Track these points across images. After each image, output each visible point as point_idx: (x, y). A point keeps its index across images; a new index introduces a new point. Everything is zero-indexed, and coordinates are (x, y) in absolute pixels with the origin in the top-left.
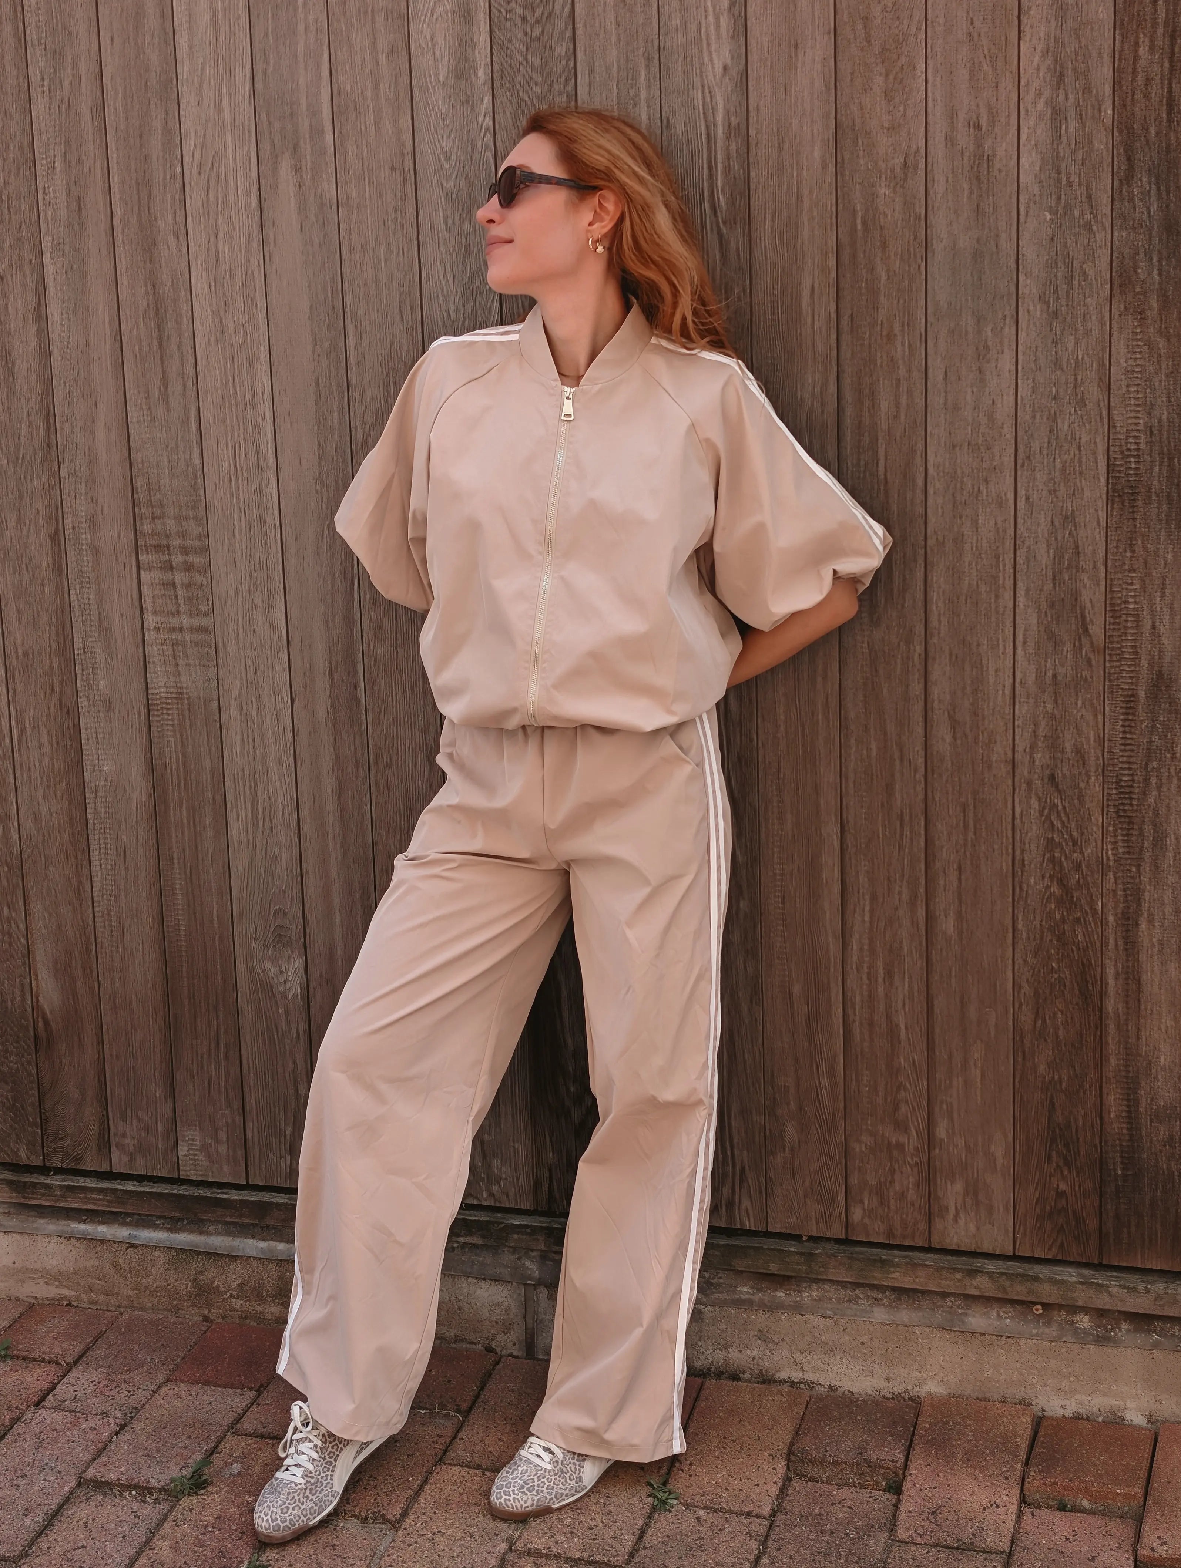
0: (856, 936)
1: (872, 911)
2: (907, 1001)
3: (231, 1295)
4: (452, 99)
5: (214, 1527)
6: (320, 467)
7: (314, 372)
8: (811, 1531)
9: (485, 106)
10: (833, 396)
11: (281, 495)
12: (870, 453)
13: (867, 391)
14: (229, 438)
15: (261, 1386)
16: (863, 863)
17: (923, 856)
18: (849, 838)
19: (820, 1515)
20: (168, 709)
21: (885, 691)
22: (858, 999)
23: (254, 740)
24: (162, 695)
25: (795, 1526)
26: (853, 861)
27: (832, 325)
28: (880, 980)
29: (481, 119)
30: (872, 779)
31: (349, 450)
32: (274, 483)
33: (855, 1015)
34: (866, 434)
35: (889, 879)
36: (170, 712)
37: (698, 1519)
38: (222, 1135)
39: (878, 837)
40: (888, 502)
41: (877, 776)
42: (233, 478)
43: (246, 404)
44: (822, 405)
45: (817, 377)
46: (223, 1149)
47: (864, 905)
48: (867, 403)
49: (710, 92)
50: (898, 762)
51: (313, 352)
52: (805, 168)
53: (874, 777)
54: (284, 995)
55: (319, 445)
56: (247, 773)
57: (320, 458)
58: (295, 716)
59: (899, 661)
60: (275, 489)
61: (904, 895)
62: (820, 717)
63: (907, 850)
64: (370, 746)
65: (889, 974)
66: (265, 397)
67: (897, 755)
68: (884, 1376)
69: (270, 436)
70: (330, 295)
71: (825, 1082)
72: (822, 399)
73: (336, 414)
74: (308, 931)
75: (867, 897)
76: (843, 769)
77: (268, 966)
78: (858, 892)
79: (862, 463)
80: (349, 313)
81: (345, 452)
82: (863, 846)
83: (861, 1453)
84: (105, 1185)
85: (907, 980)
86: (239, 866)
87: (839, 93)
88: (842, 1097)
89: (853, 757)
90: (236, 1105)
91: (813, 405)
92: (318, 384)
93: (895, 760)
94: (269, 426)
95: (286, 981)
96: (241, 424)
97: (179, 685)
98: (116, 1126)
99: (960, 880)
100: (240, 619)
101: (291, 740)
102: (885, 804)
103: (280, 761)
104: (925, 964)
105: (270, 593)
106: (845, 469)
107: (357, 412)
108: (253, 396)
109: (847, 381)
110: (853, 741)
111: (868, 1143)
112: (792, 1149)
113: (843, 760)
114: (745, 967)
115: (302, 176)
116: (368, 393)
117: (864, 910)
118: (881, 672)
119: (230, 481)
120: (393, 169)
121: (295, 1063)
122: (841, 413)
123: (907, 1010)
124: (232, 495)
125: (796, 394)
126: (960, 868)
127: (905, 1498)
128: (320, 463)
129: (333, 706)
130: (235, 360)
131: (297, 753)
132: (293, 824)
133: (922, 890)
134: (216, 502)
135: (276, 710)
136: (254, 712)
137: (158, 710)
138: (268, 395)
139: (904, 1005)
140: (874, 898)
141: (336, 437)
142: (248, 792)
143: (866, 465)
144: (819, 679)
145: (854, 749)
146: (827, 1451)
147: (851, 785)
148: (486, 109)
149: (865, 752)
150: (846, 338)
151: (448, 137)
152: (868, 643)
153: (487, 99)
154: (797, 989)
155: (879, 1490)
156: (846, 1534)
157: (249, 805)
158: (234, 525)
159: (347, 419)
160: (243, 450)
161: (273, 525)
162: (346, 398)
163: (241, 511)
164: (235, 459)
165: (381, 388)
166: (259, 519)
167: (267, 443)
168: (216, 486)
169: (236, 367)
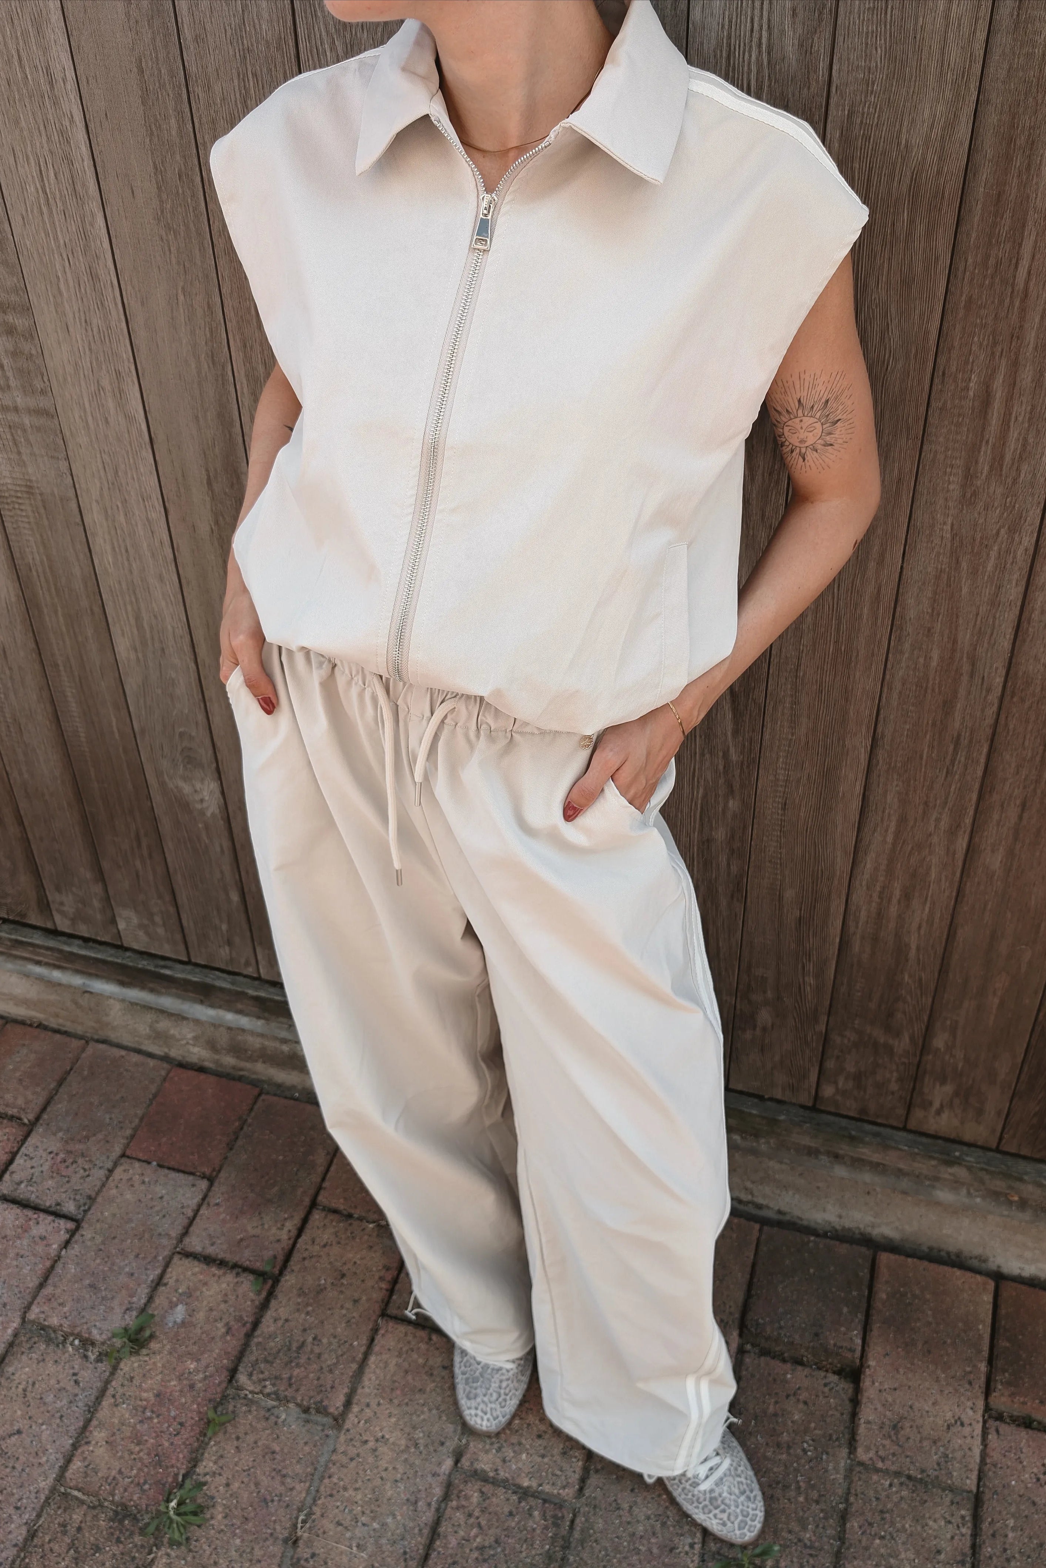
0: (872, 855)
1: (897, 834)
2: (924, 924)
3: (188, 1043)
6: (161, 201)
7: (133, 49)
10: (961, 144)
11: (113, 240)
12: (1008, 246)
13: (1021, 141)
14: (29, 149)
16: (895, 783)
17: (977, 786)
18: (881, 755)
20: (20, 504)
21: (965, 590)
22: (863, 914)
23: (127, 551)
24: (10, 487)
26: (882, 780)
27: (981, 14)
28: (895, 901)
30: (926, 691)
31: (199, 179)
32: (101, 221)
33: (857, 927)
34: (1008, 215)
35: (926, 804)
36: (23, 507)
38: (158, 919)
39: (921, 758)
40: (1021, 327)
41: (933, 690)
42: (45, 209)
43: (43, 97)
44: (940, 158)
45: (940, 108)
46: (161, 931)
47: (888, 826)
48: (1018, 162)
50: (965, 678)
51: (128, 15)
53: (929, 691)
54: (202, 813)
55: (156, 168)
56: (124, 586)
57: (159, 188)
58: (172, 530)
59: (993, 554)
60: (104, 231)
61: (943, 823)
62: (866, 611)
63: (957, 777)
65: (907, 896)
66: (69, 87)
67: (966, 668)
69: (85, 150)
71: (810, 980)
72: (943, 148)
73: (173, 121)
74: (219, 757)
75: (894, 819)
76: (888, 677)
77: (181, 784)
78: (883, 812)
79: (992, 261)
81: (192, 181)
82: (899, 765)
84: (51, 943)
85: (928, 905)
86: (132, 684)
88: (828, 997)
89: (903, 665)
90: (168, 898)
91: (924, 158)
92: (141, 71)
93: (962, 674)
94: (81, 134)
95: (202, 800)
96: (42, 128)
97: (27, 477)
98: (53, 896)
99: (1020, 817)
100: (87, 404)
101: (171, 556)
102: (938, 723)
103: (161, 578)
104: (954, 894)
105: (118, 374)
106: (961, 268)
107: (204, 120)
108: (51, 84)
109: (991, 118)
110: (907, 646)
111: (852, 1039)
112: (764, 1029)
113: (889, 666)
114: (728, 865)
116: (217, 88)
117: (887, 831)
118: (964, 565)
119: (42, 214)
121: (222, 872)
122: (970, 175)
123: (922, 932)
124: (47, 235)
125: (898, 137)
126: (1024, 806)
128: (159, 196)
129: (217, 523)
131: (181, 572)
132: (187, 648)
133: (968, 821)
134: (28, 243)
135: (148, 519)
136: (122, 518)
137: (8, 504)
138: (71, 85)
139: (920, 928)
140: (903, 820)
141: (178, 157)
142: (129, 608)
143: (998, 263)
144: (872, 565)
145: (906, 655)
147: (895, 695)
149: (921, 660)
150: (1002, 40)
152: (952, 525)
154: (789, 894)
155: (834, 1374)
157: (133, 621)
158: (58, 277)
159: (191, 130)
160: (50, 166)
161: (109, 282)
162: (185, 96)
163: (63, 259)
164: (43, 180)
165: (236, 81)
166: (88, 270)
167: (83, 160)
168: (23, 218)
169: (19, 34)
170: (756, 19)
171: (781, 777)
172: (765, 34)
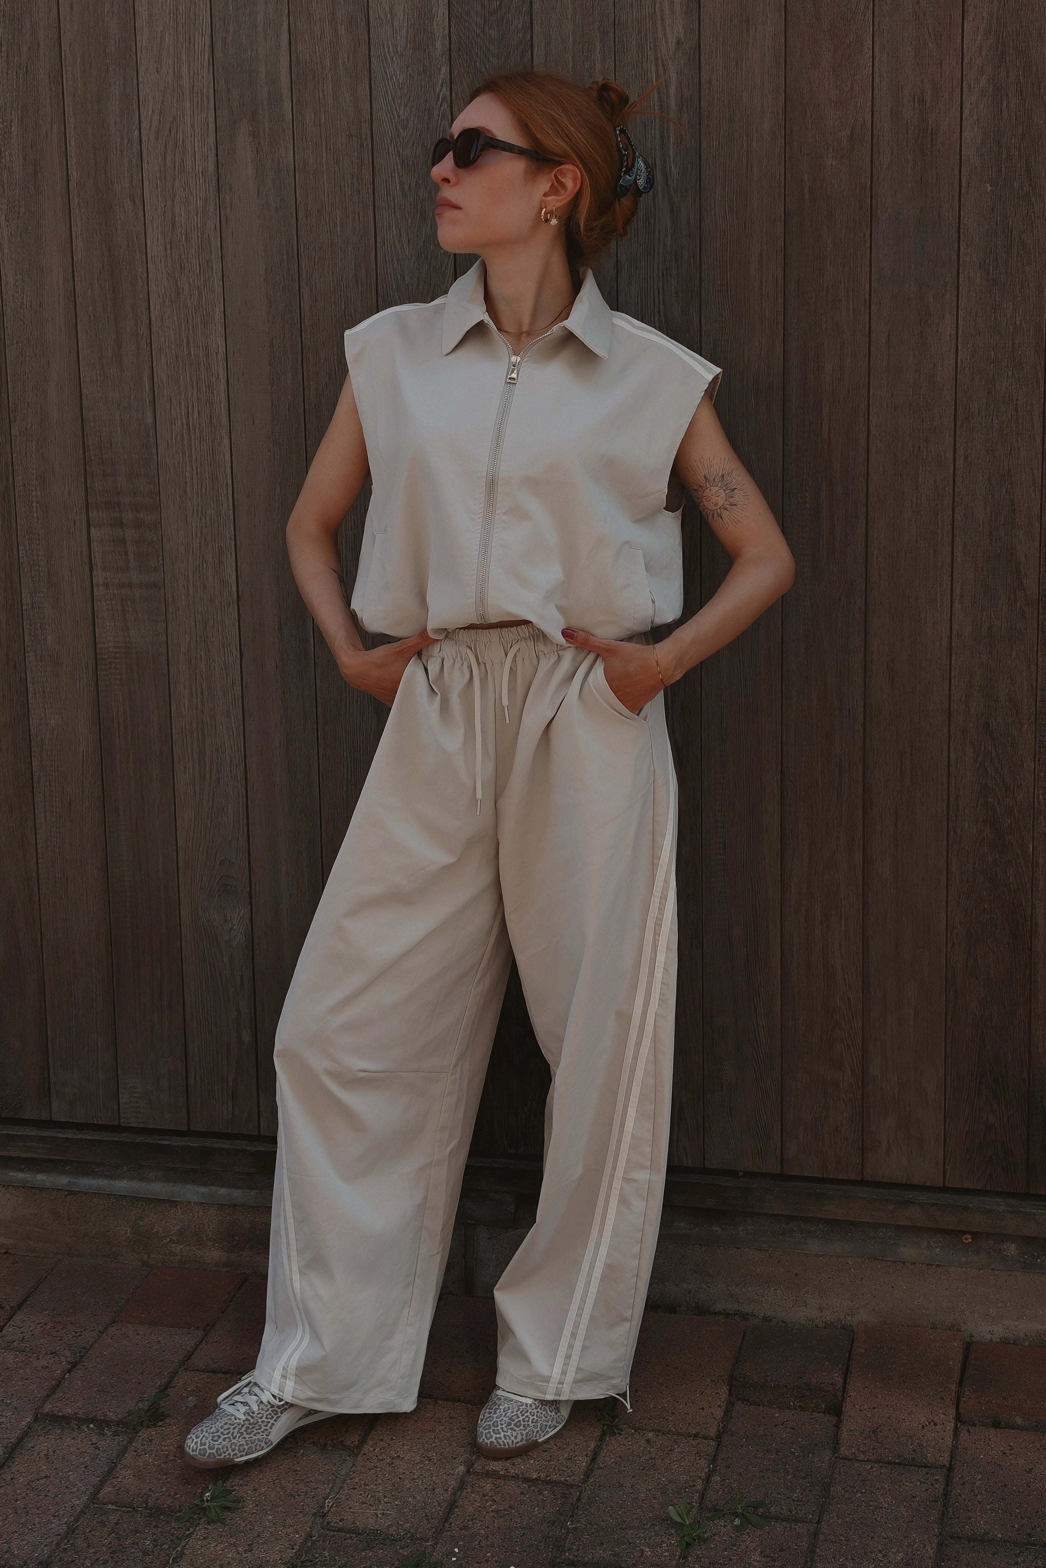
0: (795, 880)
2: (843, 943)
3: (171, 1240)
4: (410, 69)
5: (175, 1456)
6: (272, 426)
7: (269, 333)
8: (758, 1451)
9: (442, 76)
10: (779, 358)
11: (234, 452)
12: (814, 414)
14: (183, 397)
15: (208, 1325)
16: (802, 810)
17: (860, 802)
18: (789, 785)
19: (765, 1435)
20: (116, 663)
21: (826, 643)
22: (796, 941)
23: (202, 694)
24: (111, 649)
25: (742, 1446)
26: (793, 808)
27: (779, 290)
29: (438, 89)
30: (812, 728)
32: (226, 441)
33: (793, 956)
34: (811, 395)
35: (827, 825)
36: (118, 666)
37: (648, 1441)
38: (164, 1082)
39: (818, 784)
40: (830, 461)
41: (817, 725)
42: (186, 437)
43: (200, 364)
44: (768, 366)
45: (764, 340)
46: (164, 1096)
47: (803, 850)
49: (663, 65)
50: (837, 712)
51: (268, 314)
52: (755, 139)
53: (814, 726)
54: (229, 944)
55: (273, 404)
56: (194, 726)
57: (273, 416)
58: (244, 670)
59: (840, 614)
60: (227, 448)
61: (842, 840)
62: (763, 667)
63: (846, 796)
64: (318, 699)
66: (219, 357)
67: (837, 704)
68: (817, 1306)
69: (223, 395)
70: (285, 258)
71: (763, 1021)
72: (769, 360)
74: (253, 880)
75: (806, 842)
76: (785, 719)
77: (213, 915)
78: (798, 838)
79: (807, 422)
80: (304, 275)
82: (803, 793)
83: (801, 1378)
84: (45, 1133)
85: (844, 922)
86: (185, 817)
87: (788, 68)
88: (779, 1038)
89: (794, 708)
90: (179, 1051)
91: (759, 366)
92: (272, 345)
93: (835, 710)
94: (222, 386)
95: (231, 929)
96: (195, 383)
97: (127, 640)
98: (56, 1076)
99: (896, 825)
100: (191, 575)
101: (240, 693)
103: (228, 714)
104: (861, 907)
105: (220, 549)
108: (207, 357)
109: (793, 344)
111: (805, 1081)
112: (730, 1087)
115: (259, 143)
116: (322, 354)
118: (822, 624)
119: (183, 439)
120: (350, 136)
121: (239, 1009)
122: (787, 375)
123: (843, 951)
124: (184, 453)
125: (743, 356)
126: (896, 814)
127: (846, 1418)
128: (272, 422)
130: (190, 321)
131: (246, 707)
132: (241, 776)
133: (860, 835)
134: (168, 460)
135: (225, 663)
136: (203, 665)
137: (106, 664)
138: (222, 356)
139: (840, 947)
140: (812, 843)
141: (289, 398)
142: (195, 745)
143: (810, 425)
145: (795, 700)
146: (767, 1376)
147: (792, 734)
148: (444, 79)
149: (806, 702)
150: (792, 303)
151: (405, 106)
153: (445, 70)
154: (736, 933)
155: (819, 1412)
156: (791, 1453)
157: (196, 758)
158: (186, 483)
159: (301, 379)
160: (196, 408)
161: (225, 482)
162: (300, 359)
163: (193, 470)
164: (188, 417)
165: (335, 349)
166: (210, 476)
167: (221, 403)
168: (168, 444)
169: (191, 328)
170: (656, 299)
171: (719, 819)
172: (662, 306)
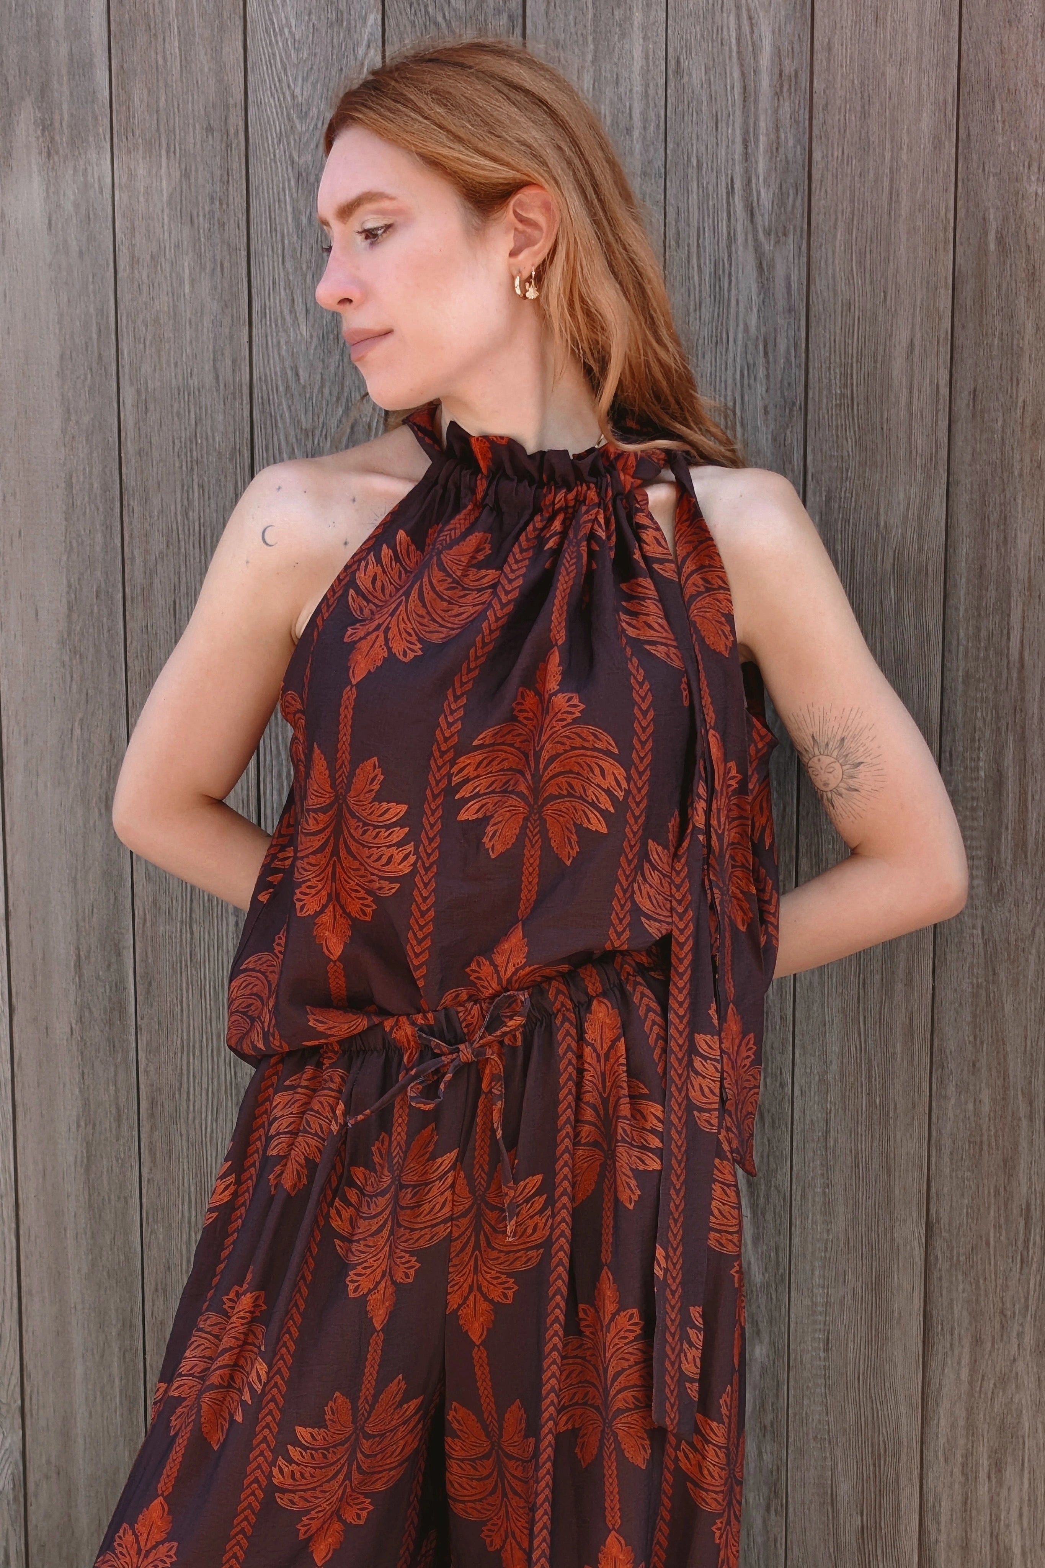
0: (946, 1404)
1: (973, 1366)
10: (938, 522)
12: (997, 618)
13: (996, 516)
16: (961, 1287)
18: (939, 1245)
21: (1008, 1007)
22: (945, 1506)
26: (945, 1284)
27: (941, 406)
28: (983, 1476)
29: (361, 51)
30: (981, 1150)
31: (120, 596)
33: (939, 1530)
35: (1002, 1312)
39: (988, 1244)
40: (1023, 699)
41: (989, 1145)
44: (919, 537)
45: (914, 490)
47: (960, 1355)
48: (995, 535)
49: (750, 18)
50: (1024, 1124)
51: (64, 431)
52: (905, 147)
53: (985, 1147)
61: (1027, 1340)
63: (1035, 1265)
65: (998, 1465)
67: (1023, 1110)
70: (95, 337)
72: (920, 526)
73: (98, 535)
75: (966, 1342)
76: (934, 1133)
78: (952, 1334)
79: (983, 634)
80: (127, 368)
81: (112, 598)
82: (962, 1259)
87: (965, 26)
89: (950, 1114)
91: (904, 537)
92: (70, 486)
93: (1020, 1119)
102: (1001, 1191)
106: (955, 643)
107: (136, 533)
109: (963, 497)
113: (934, 1120)
114: (760, 1454)
115: (53, 138)
116: (156, 502)
117: (959, 1364)
118: (1002, 975)
120: (210, 129)
122: (951, 551)
125: (877, 519)
129: (80, 1020)
143: (989, 637)
144: (901, 985)
145: (953, 1101)
149: (971, 1106)
150: (963, 430)
152: (983, 928)
154: (844, 1490)
159: (119, 543)
162: (117, 509)
165: (178, 494)
171: (819, 1300)
